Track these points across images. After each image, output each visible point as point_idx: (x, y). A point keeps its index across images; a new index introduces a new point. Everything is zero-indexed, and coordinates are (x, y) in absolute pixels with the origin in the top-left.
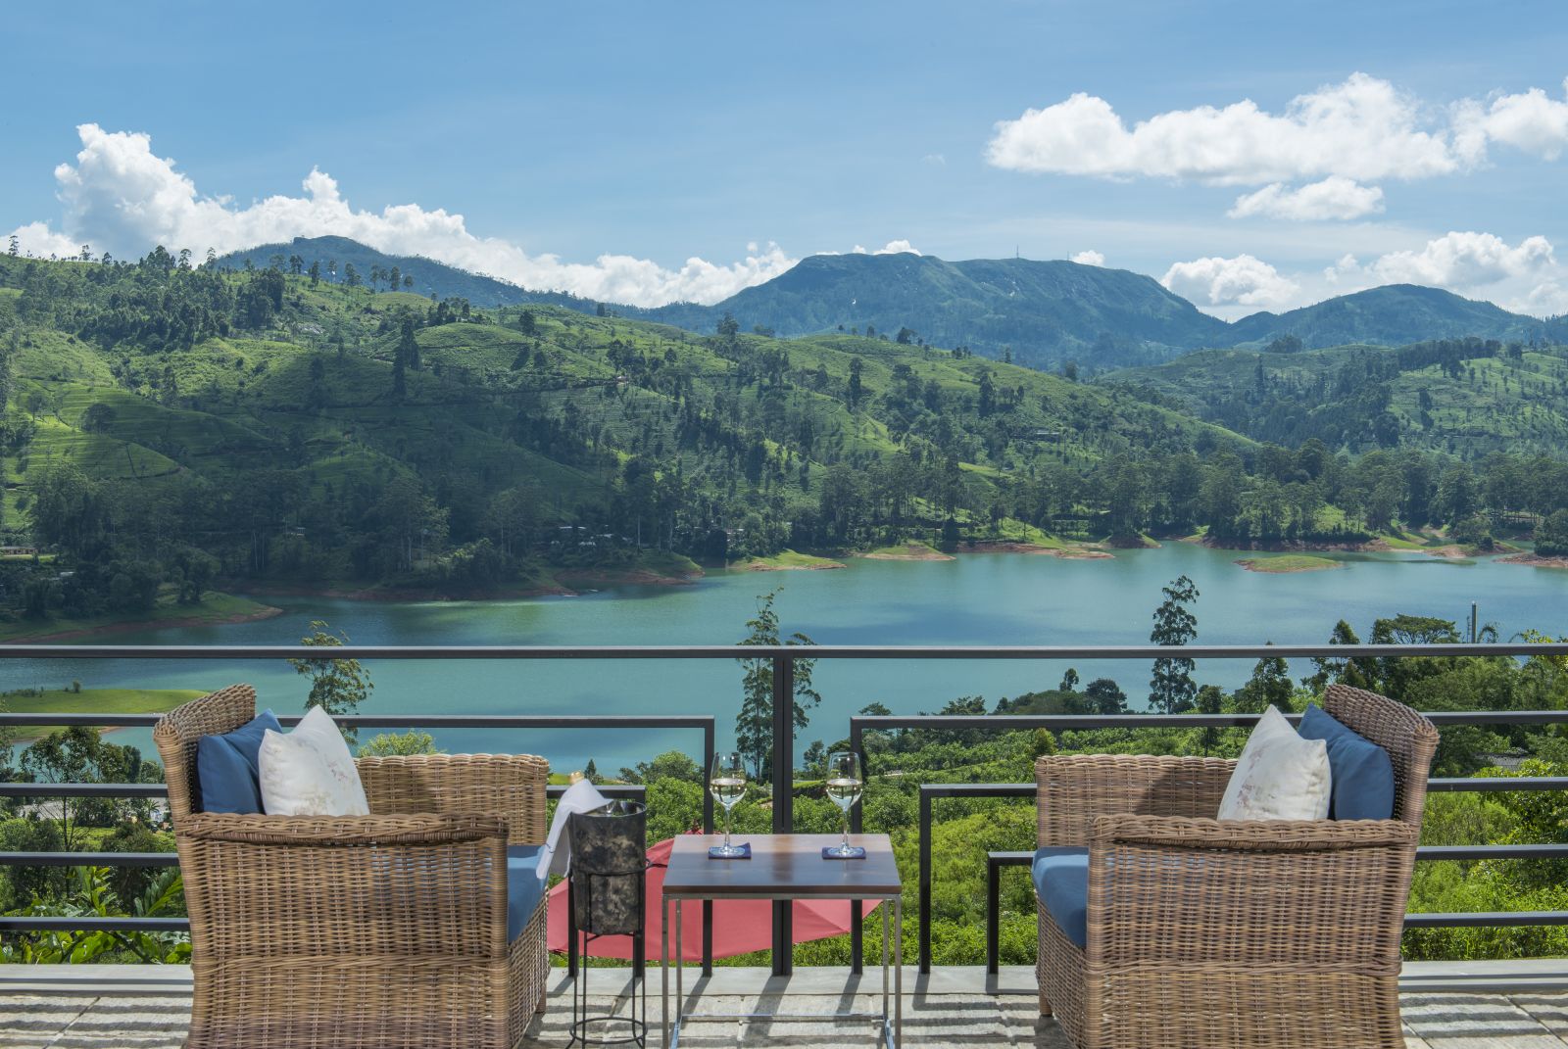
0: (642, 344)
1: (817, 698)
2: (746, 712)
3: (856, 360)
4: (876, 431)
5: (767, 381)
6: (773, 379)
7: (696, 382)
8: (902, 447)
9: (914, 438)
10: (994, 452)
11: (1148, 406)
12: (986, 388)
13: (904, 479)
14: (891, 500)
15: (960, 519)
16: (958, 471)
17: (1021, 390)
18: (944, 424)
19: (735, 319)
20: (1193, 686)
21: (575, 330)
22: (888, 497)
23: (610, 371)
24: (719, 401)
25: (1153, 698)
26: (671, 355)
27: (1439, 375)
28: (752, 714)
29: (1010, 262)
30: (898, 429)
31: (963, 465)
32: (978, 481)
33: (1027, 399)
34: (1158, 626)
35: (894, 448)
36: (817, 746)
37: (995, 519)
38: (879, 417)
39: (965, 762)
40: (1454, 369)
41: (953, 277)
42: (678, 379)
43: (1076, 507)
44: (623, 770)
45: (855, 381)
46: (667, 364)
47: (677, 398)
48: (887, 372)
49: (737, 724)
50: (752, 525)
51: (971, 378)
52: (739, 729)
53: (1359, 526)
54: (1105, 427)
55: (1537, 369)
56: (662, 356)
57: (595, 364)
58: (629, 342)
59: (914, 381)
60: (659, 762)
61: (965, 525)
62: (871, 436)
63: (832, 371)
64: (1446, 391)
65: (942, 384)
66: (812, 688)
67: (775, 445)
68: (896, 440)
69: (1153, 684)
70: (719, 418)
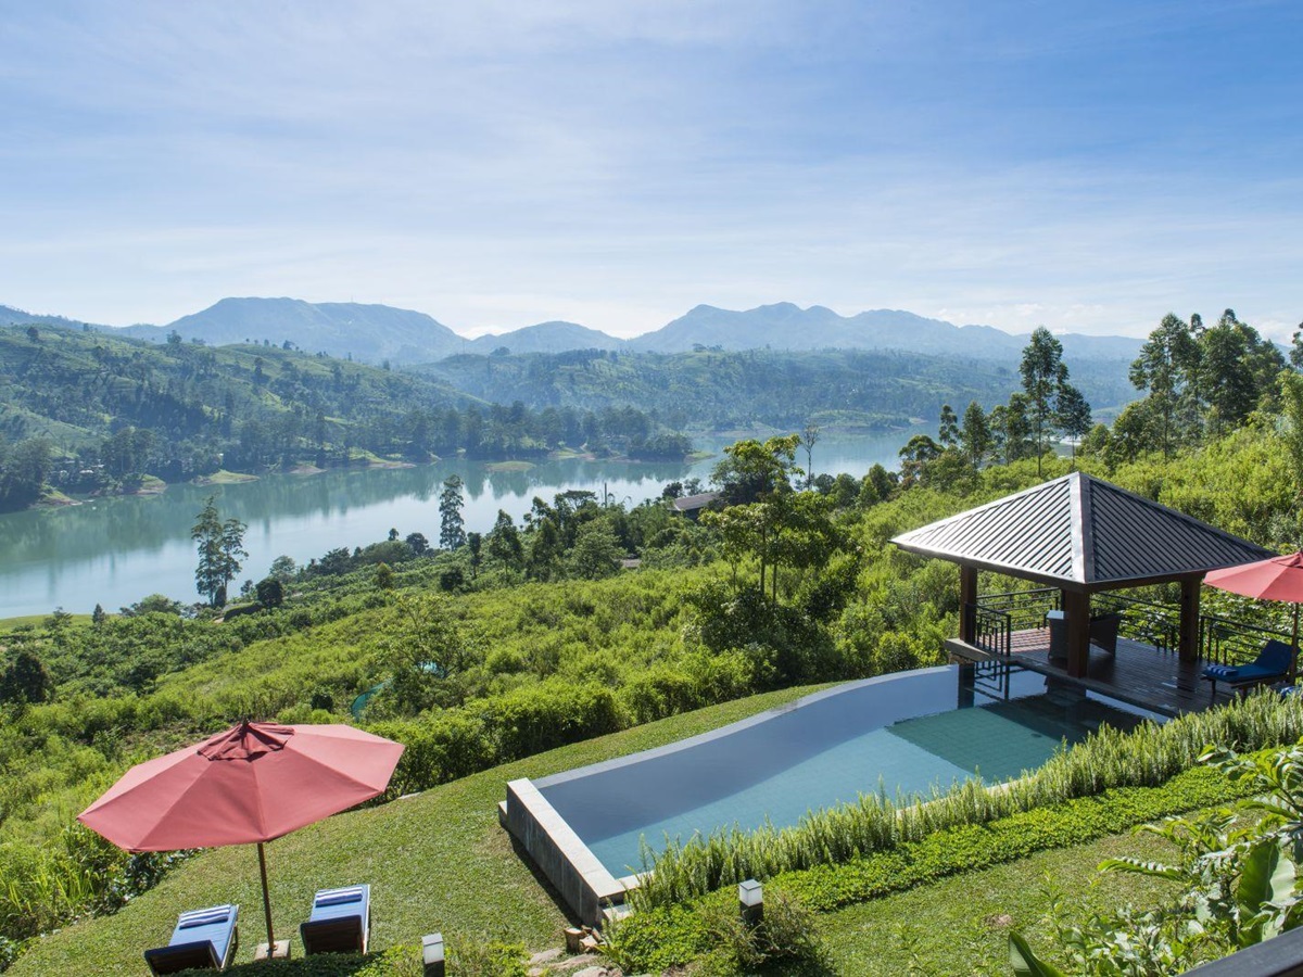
0: (116, 349)
1: (246, 555)
2: (201, 567)
3: (258, 359)
4: (273, 400)
5: (202, 371)
6: (205, 369)
7: (155, 372)
8: (290, 408)
9: (297, 403)
10: (345, 411)
11: (431, 384)
12: (338, 375)
13: (290, 426)
14: (285, 440)
15: (327, 449)
16: (324, 421)
17: (358, 375)
18: (314, 394)
19: (178, 334)
20: (463, 533)
21: (68, 339)
22: (283, 437)
23: (95, 365)
24: (171, 383)
25: (442, 542)
26: (136, 355)
27: (578, 367)
28: (205, 568)
29: (347, 304)
30: (287, 398)
31: (326, 418)
32: (336, 426)
33: (362, 381)
34: (442, 504)
35: (285, 409)
36: (248, 583)
37: (347, 447)
38: (276, 392)
39: (340, 584)
40: (585, 363)
41: (315, 312)
42: (142, 369)
43: (393, 440)
44: (121, 609)
45: (258, 371)
46: (134, 361)
47: (143, 380)
48: (277, 365)
49: (196, 575)
50: (197, 457)
51: (329, 369)
52: (198, 578)
53: (543, 445)
54: (407, 396)
55: (624, 365)
56: (130, 356)
57: (85, 361)
58: (107, 348)
59: (295, 370)
60: (147, 602)
61: (330, 451)
62: (270, 403)
63: (243, 365)
64: (582, 375)
65: (312, 373)
66: (242, 549)
67: (210, 409)
68: (286, 405)
69: (442, 534)
70: (172, 393)
